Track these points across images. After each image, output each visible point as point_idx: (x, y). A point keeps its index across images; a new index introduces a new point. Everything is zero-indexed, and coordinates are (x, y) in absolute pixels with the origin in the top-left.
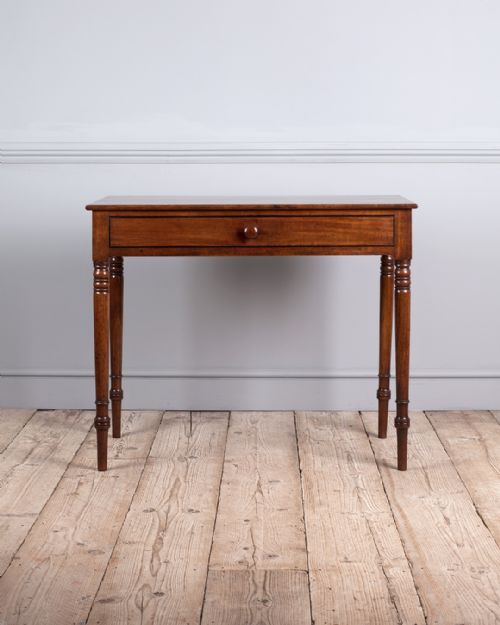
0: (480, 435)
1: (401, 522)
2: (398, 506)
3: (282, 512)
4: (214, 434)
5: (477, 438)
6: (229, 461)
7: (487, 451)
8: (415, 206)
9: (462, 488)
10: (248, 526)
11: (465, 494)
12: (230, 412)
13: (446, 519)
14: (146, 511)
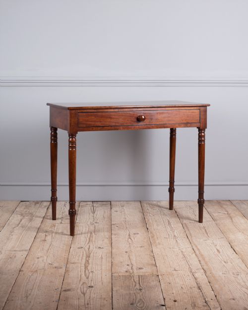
1: (197, 252)
2: (195, 244)
3: (142, 248)
4: (105, 212)
5: (226, 213)
6: (114, 225)
7: (231, 219)
8: (208, 105)
9: (223, 236)
10: (127, 255)
11: (225, 239)
12: (111, 202)
13: (218, 251)
14: (79, 248)
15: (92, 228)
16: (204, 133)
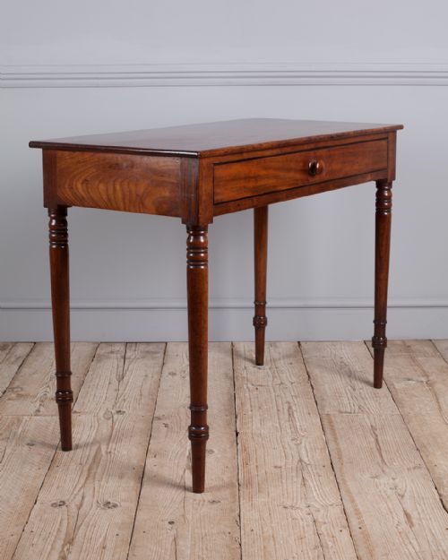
0: (427, 376)
1: (354, 522)
2: (348, 491)
3: (215, 506)
4: (146, 376)
5: (424, 379)
6: (159, 419)
7: (437, 400)
8: (401, 127)
9: (419, 461)
10: (174, 532)
11: (424, 471)
12: (166, 343)
13: (407, 515)
14: (54, 505)
15: (105, 430)
16: (389, 190)
